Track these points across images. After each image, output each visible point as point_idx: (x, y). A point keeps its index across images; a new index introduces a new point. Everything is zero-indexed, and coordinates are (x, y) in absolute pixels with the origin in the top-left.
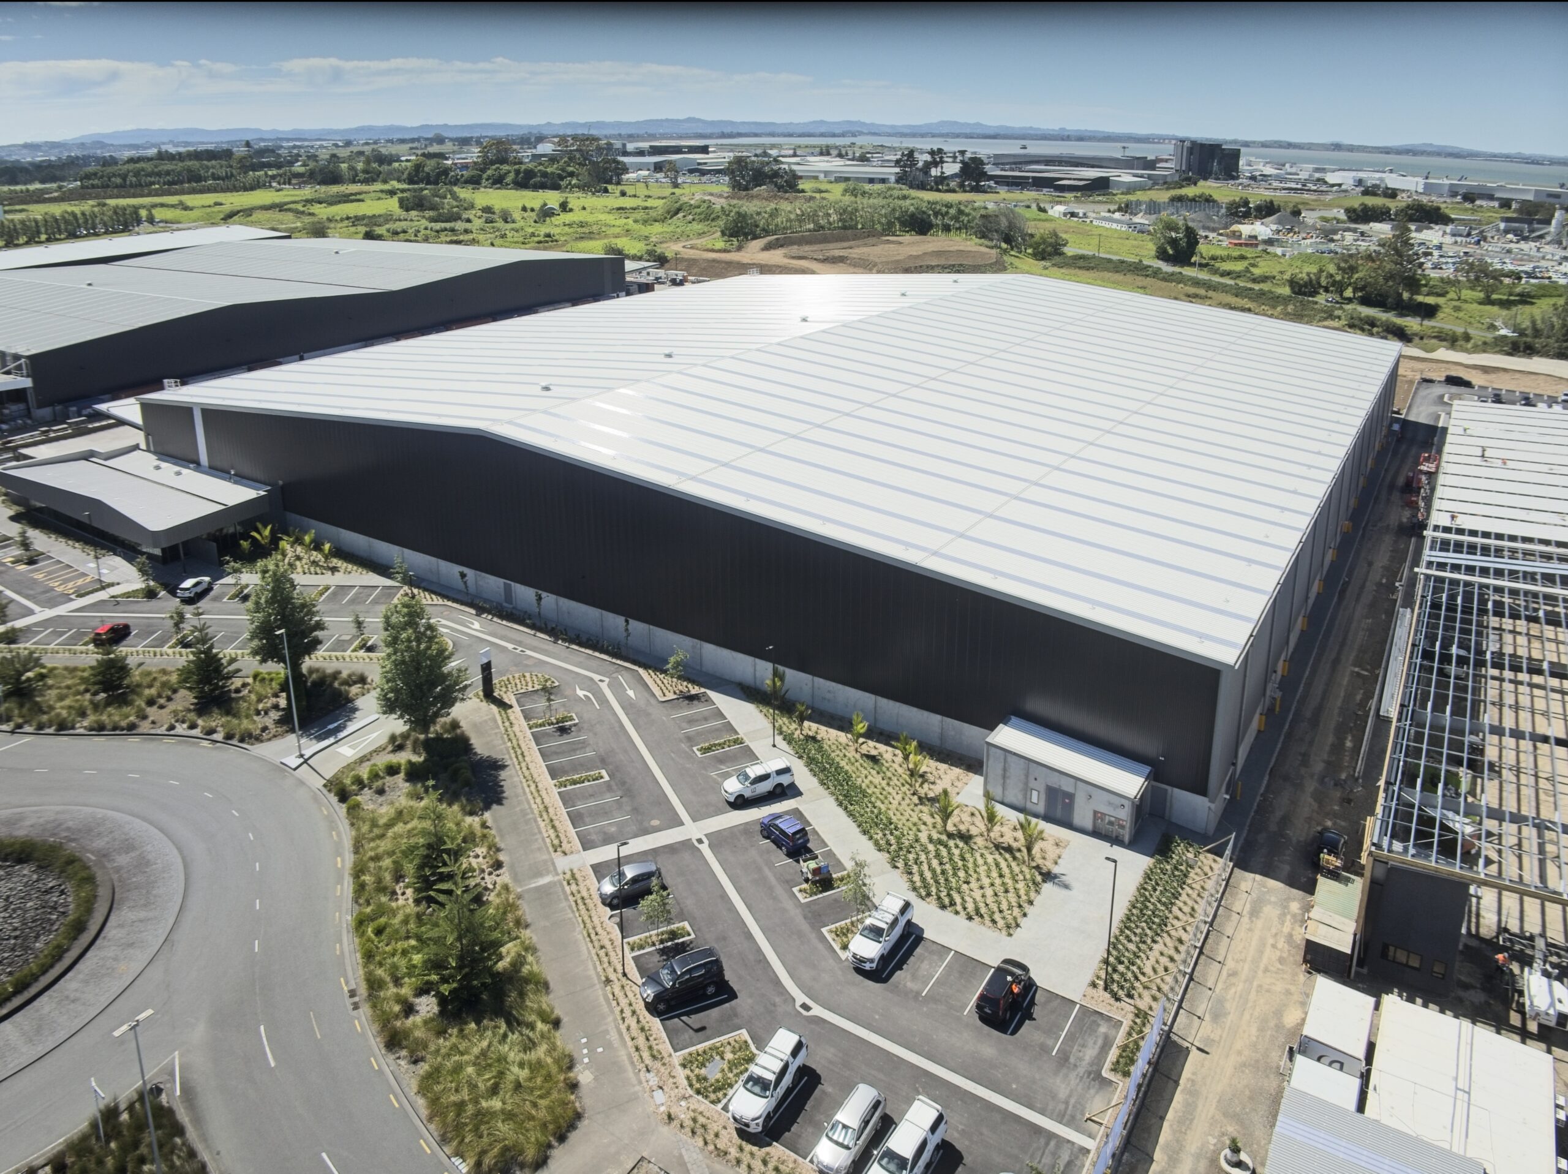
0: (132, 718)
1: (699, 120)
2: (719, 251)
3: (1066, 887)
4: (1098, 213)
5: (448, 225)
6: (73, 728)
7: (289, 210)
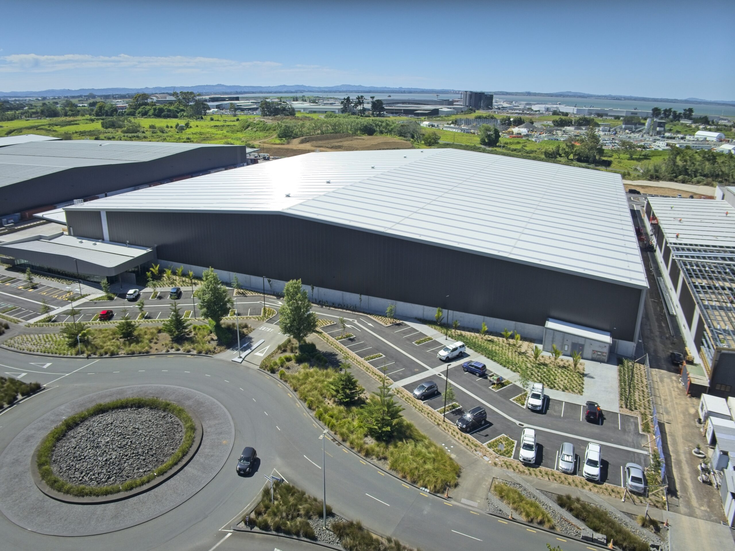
0: (147, 348)
1: (223, 86)
2: (279, 144)
3: (592, 378)
4: (443, 125)
5: (135, 134)
6: (118, 354)
7: (42, 129)
